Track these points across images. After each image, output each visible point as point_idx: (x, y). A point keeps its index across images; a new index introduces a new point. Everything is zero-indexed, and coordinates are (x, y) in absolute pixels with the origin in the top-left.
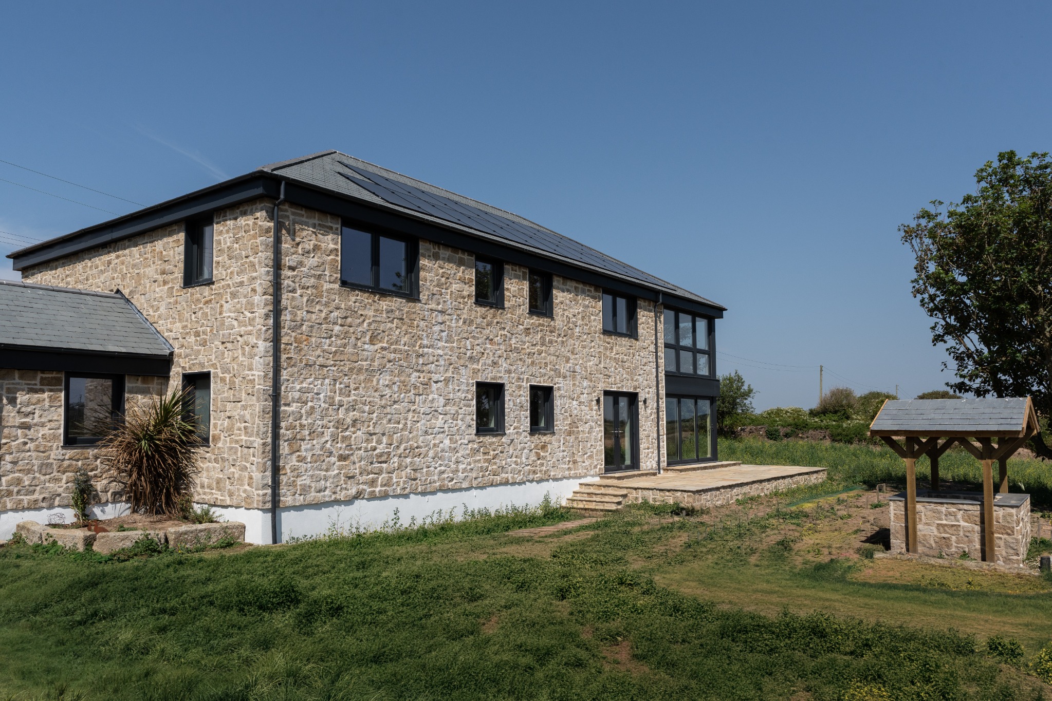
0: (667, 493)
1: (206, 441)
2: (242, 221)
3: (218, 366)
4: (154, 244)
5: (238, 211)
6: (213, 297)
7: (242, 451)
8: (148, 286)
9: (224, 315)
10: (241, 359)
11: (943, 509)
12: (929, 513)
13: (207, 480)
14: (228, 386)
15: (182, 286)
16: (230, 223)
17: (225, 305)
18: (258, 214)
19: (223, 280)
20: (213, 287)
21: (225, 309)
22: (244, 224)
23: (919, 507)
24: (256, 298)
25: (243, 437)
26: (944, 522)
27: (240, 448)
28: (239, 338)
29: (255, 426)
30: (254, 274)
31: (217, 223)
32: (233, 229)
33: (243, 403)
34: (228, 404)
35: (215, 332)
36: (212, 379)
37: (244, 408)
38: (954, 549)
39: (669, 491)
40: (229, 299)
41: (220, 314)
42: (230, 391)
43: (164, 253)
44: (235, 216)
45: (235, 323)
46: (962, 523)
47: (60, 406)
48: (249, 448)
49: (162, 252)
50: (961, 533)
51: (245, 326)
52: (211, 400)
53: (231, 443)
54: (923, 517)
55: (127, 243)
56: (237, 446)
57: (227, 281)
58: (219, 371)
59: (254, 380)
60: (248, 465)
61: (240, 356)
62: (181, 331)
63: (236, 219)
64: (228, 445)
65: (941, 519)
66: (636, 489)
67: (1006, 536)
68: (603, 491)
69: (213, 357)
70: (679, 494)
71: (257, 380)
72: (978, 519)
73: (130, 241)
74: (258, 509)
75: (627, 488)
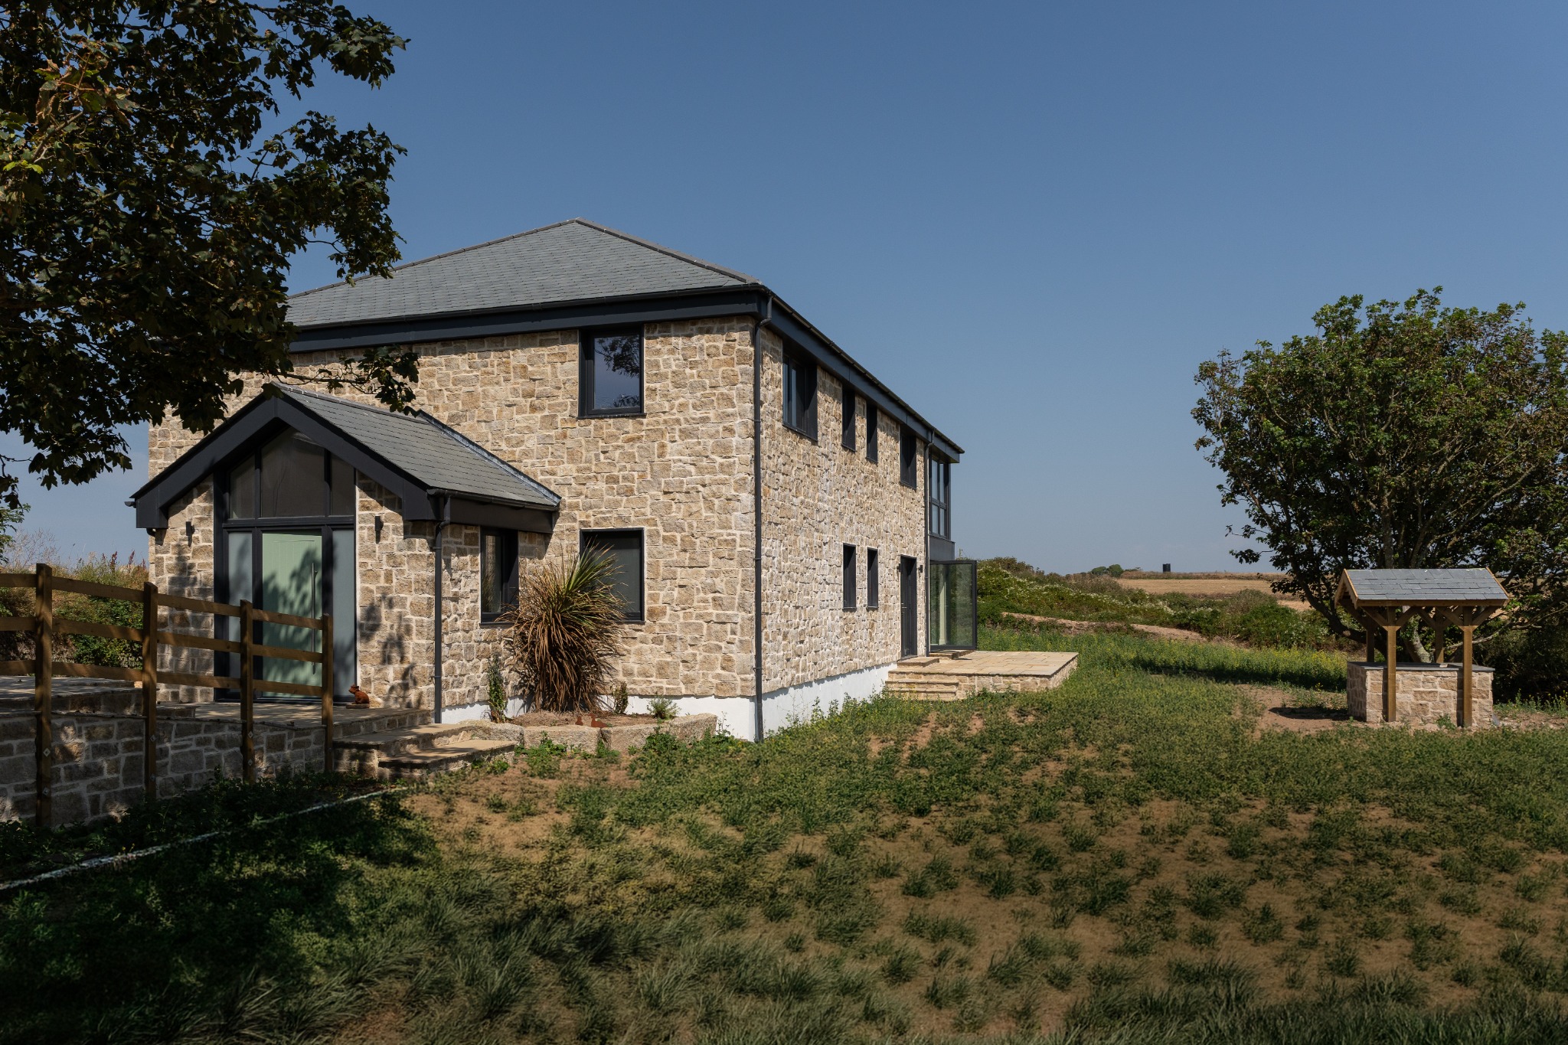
0: (1014, 679)
1: (637, 616)
2: (703, 341)
3: (659, 522)
4: (505, 354)
5: (694, 328)
6: (643, 433)
7: (709, 628)
8: (495, 411)
9: (668, 457)
10: (704, 514)
11: (1421, 676)
12: (1406, 681)
13: (637, 666)
14: (679, 547)
15: (576, 415)
16: (678, 341)
17: (669, 445)
18: (736, 335)
19: (664, 413)
20: (645, 421)
21: (668, 449)
22: (706, 345)
23: (1398, 675)
24: (735, 440)
25: (710, 610)
26: (1421, 689)
27: (705, 625)
28: (700, 488)
29: (737, 597)
30: (730, 410)
31: (649, 339)
32: (683, 349)
33: (709, 569)
34: (679, 569)
35: (649, 478)
36: (646, 538)
37: (714, 575)
38: (1430, 715)
39: (1015, 676)
40: (677, 438)
41: (661, 455)
42: (682, 554)
43: (530, 368)
44: (689, 332)
45: (692, 469)
46: (1439, 689)
47: (477, 572)
48: (724, 623)
49: (525, 367)
50: (1438, 699)
51: (714, 473)
52: (646, 565)
53: (685, 618)
54: (1401, 685)
55: (438, 347)
56: (701, 621)
57: (674, 414)
58: (660, 528)
59: (734, 541)
60: (723, 644)
61: (703, 510)
62: (575, 475)
63: (690, 336)
64: (682, 620)
65: (1418, 687)
66: (970, 675)
67: (1480, 700)
68: (923, 679)
69: (648, 510)
70: (1030, 679)
71: (738, 540)
72: (1455, 685)
73: (443, 345)
74: (742, 696)
75: (958, 675)
